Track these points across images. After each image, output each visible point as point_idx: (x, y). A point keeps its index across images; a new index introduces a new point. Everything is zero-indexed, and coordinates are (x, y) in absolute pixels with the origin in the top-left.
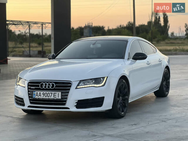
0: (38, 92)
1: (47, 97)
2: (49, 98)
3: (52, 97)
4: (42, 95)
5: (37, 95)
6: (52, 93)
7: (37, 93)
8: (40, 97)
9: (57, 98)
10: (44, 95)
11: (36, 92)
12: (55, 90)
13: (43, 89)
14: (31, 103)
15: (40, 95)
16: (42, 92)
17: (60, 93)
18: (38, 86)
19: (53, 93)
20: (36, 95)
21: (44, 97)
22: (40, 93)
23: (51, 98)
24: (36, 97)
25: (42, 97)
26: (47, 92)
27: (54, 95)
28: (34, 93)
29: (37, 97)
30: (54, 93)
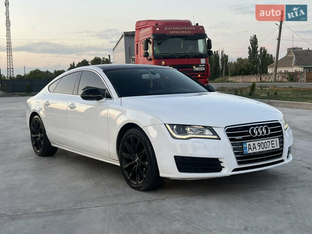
0: (252, 143)
1: (265, 149)
2: (267, 149)
3: (271, 148)
4: (258, 148)
5: (251, 149)
6: (269, 142)
7: (249, 145)
8: (255, 151)
9: (276, 148)
10: (260, 146)
11: (248, 144)
12: (271, 135)
13: (257, 138)
14: (239, 163)
15: (255, 148)
16: (256, 143)
17: (278, 139)
19: (270, 140)
20: (249, 149)
21: (261, 150)
22: (254, 144)
23: (269, 149)
24: (248, 152)
25: (258, 150)
26: (264, 141)
27: (272, 144)
28: (245, 146)
29: (250, 151)
30: (272, 141)
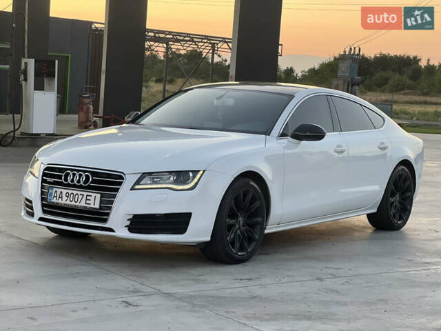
0: (59, 191)
1: (73, 203)
2: (77, 204)
3: (83, 204)
4: (64, 198)
5: (56, 197)
6: (83, 195)
7: (56, 191)
8: (60, 201)
9: (92, 206)
10: (68, 197)
11: (55, 189)
12: (89, 188)
13: (68, 185)
14: (44, 211)
15: (62, 198)
16: (64, 191)
17: (99, 195)
18: (60, 177)
19: (85, 194)
20: (54, 196)
21: (68, 202)
22: (61, 192)
23: (80, 204)
24: (53, 201)
25: (64, 201)
26: (75, 192)
27: (87, 199)
28: (51, 191)
29: (54, 200)
30: (87, 196)
